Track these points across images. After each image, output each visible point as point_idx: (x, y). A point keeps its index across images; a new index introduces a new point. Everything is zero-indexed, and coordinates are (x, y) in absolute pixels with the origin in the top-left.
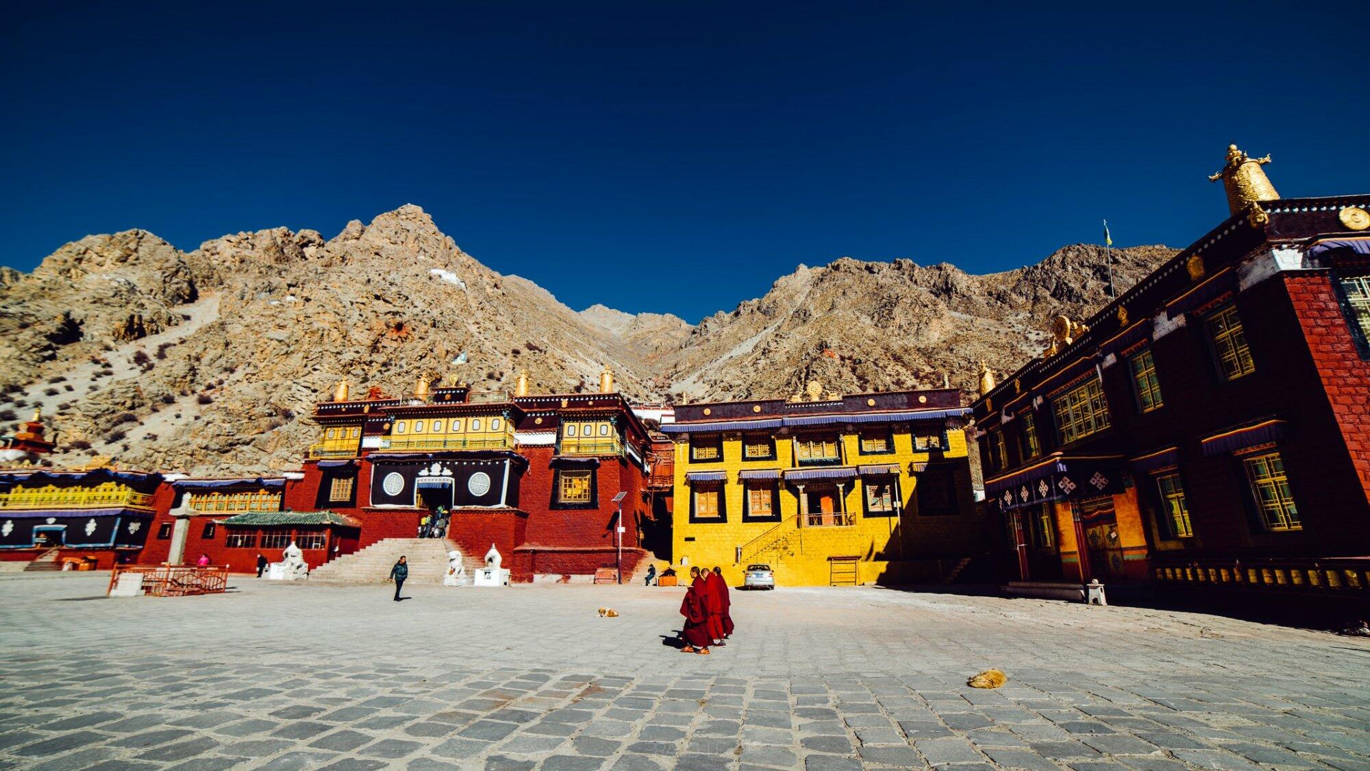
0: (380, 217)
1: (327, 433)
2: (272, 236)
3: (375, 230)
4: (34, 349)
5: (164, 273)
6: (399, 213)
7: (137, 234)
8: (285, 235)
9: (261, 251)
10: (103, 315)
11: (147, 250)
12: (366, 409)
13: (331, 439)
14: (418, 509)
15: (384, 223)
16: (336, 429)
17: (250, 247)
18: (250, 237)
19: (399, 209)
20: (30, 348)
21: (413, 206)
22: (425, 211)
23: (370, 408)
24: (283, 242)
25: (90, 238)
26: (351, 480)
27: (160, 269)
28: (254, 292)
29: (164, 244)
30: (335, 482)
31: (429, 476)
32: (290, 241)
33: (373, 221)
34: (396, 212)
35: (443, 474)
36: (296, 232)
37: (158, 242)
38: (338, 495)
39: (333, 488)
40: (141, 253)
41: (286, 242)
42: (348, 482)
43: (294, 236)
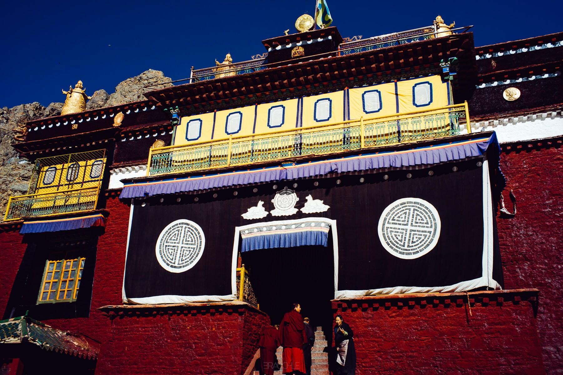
0: (123, 83)
1: (42, 175)
2: (24, 109)
3: (119, 95)
6: (141, 78)
8: (37, 109)
9: (14, 123)
12: (118, 120)
13: (48, 186)
14: (240, 302)
15: (127, 88)
16: (59, 166)
17: (5, 121)
18: (5, 112)
19: (141, 75)
21: (154, 71)
22: (165, 75)
23: (126, 117)
24: (34, 115)
26: (82, 262)
28: (5, 158)
30: (50, 267)
31: (269, 218)
32: (41, 114)
33: (118, 88)
34: (138, 78)
35: (304, 210)
36: (47, 106)
38: (54, 294)
39: (45, 280)
41: (38, 115)
42: (76, 265)
43: (44, 109)
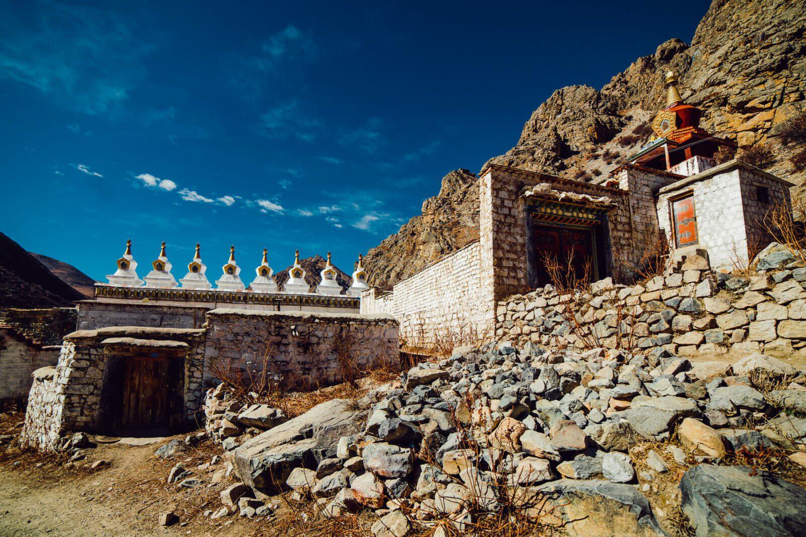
4: (548, 163)
5: (590, 103)
7: (559, 93)
10: (575, 128)
11: (569, 99)
20: (546, 163)
25: (534, 113)
27: (587, 101)
29: (578, 87)
37: (573, 89)
40: (567, 104)
